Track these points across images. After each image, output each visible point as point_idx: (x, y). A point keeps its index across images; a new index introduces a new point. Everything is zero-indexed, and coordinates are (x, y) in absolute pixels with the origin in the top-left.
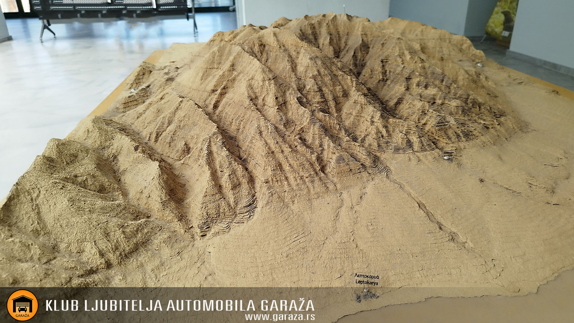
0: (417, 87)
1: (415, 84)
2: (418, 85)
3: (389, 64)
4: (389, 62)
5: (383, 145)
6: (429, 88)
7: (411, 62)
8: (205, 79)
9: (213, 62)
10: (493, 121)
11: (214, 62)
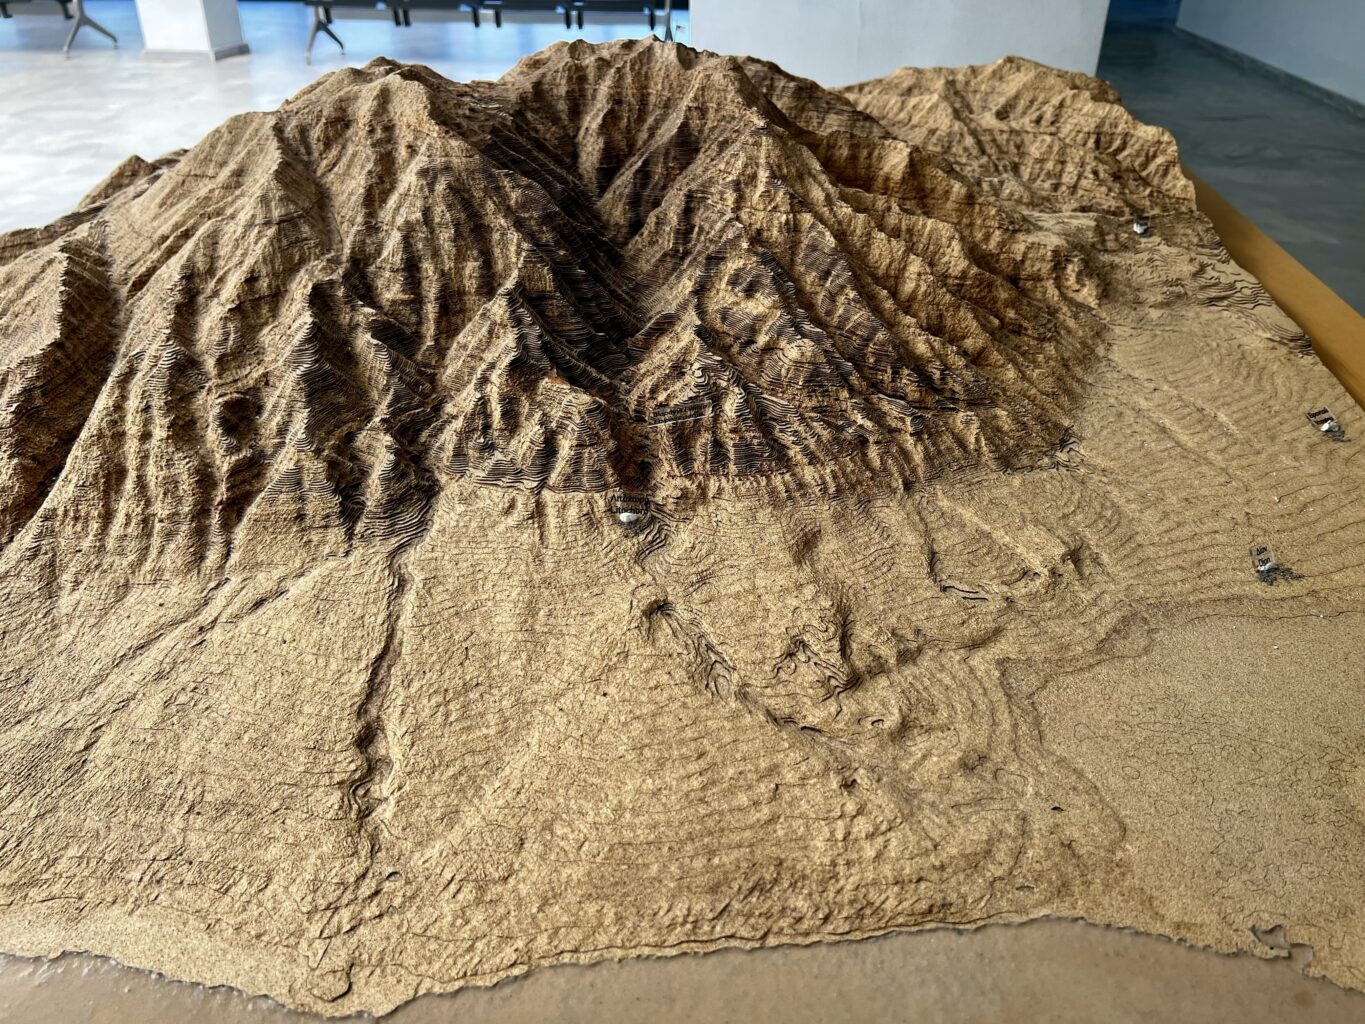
0: (730, 288)
1: (726, 279)
2: (734, 281)
3: (707, 208)
4: (710, 201)
5: (471, 452)
6: (758, 295)
7: (761, 207)
8: (172, 205)
9: (207, 160)
10: (902, 420)
11: (211, 160)
